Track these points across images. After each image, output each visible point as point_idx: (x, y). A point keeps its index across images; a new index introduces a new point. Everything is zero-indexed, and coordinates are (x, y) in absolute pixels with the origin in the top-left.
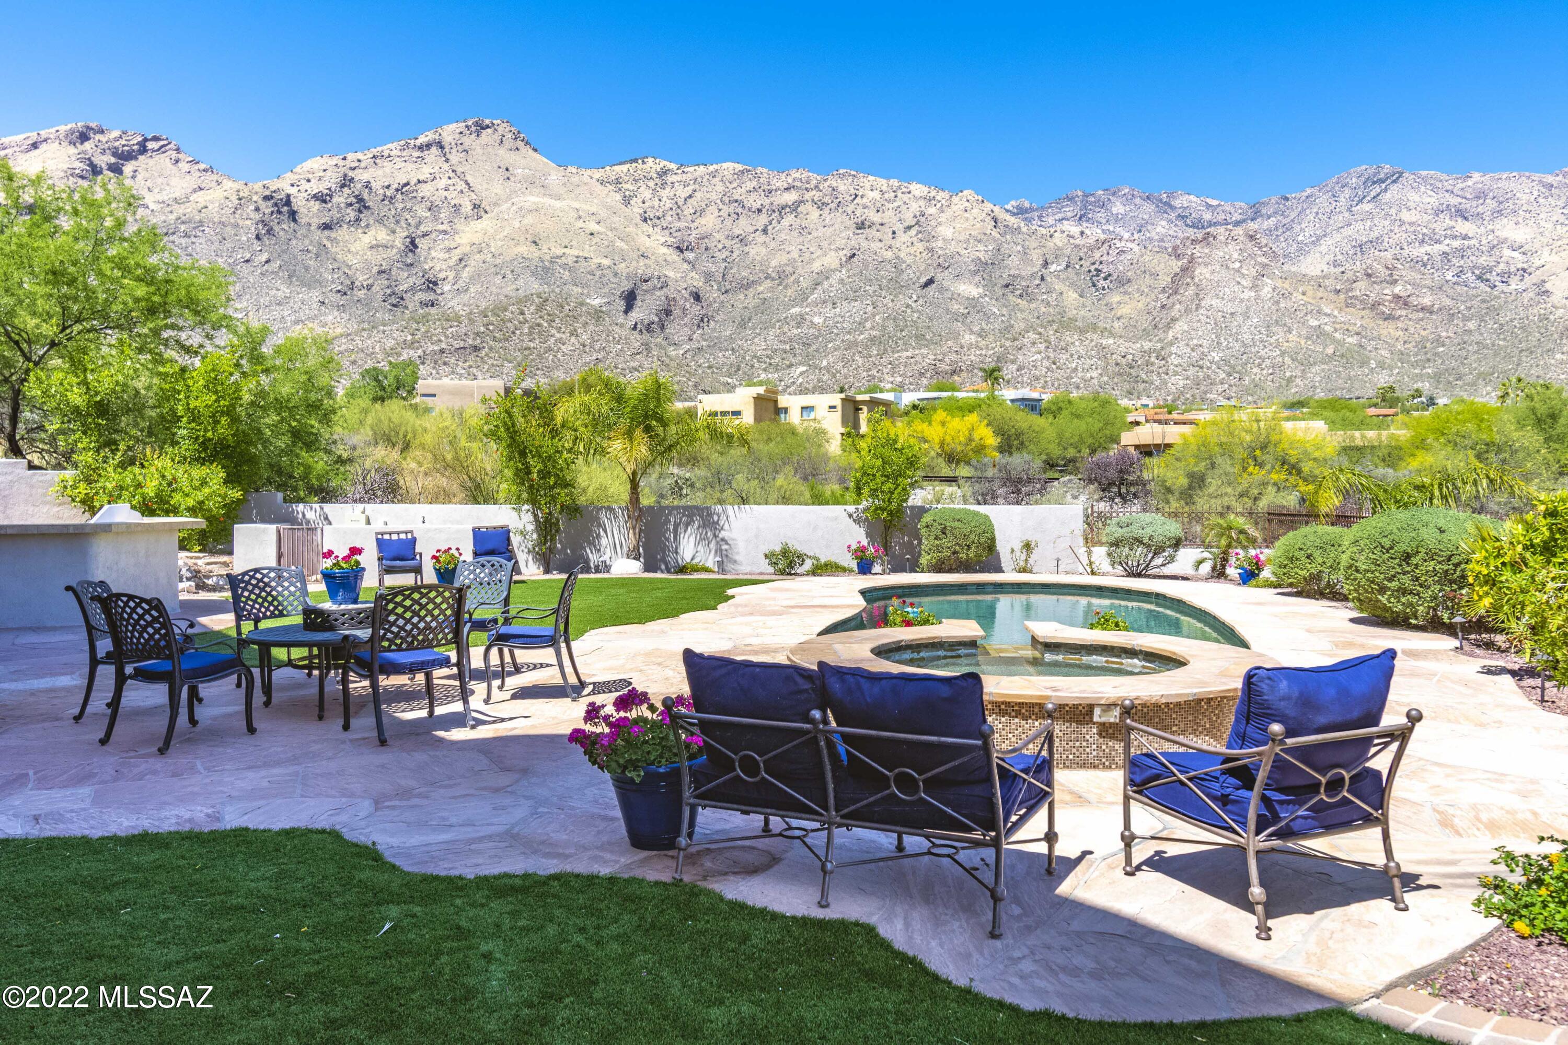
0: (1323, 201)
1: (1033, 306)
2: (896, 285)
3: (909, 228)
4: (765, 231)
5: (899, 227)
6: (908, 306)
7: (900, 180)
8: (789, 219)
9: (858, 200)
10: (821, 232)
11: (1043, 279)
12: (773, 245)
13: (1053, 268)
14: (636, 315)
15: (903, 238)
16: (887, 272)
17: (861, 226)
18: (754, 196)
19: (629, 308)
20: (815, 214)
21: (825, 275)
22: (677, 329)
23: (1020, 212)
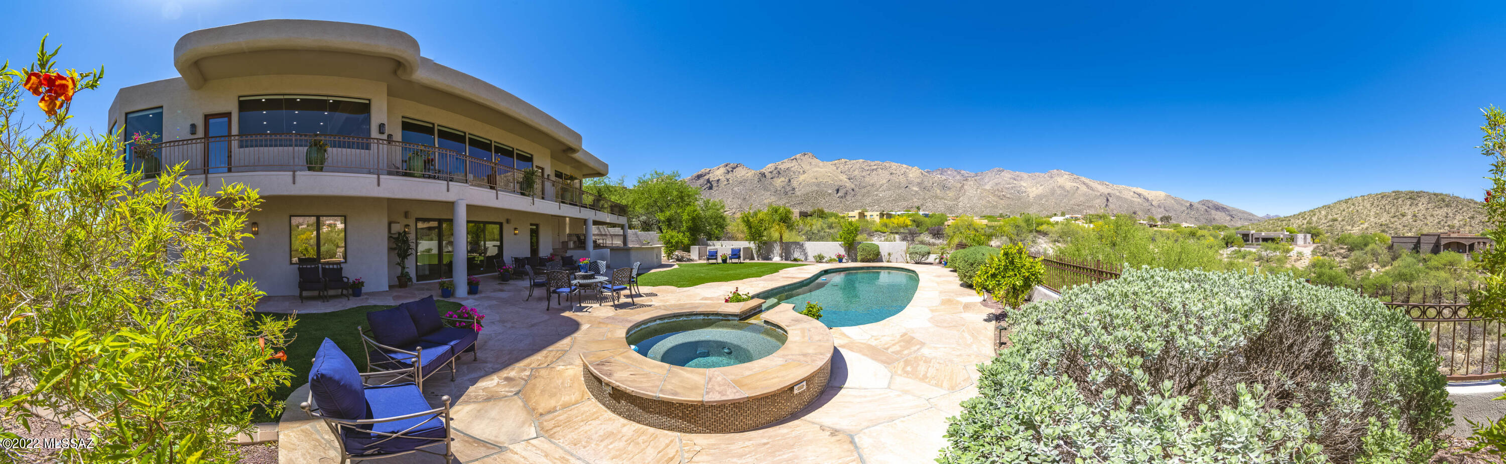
0: (990, 174)
1: (929, 193)
2: (899, 187)
3: (902, 174)
4: (869, 175)
5: (900, 174)
6: (901, 192)
7: (900, 164)
8: (875, 172)
9: (891, 168)
10: (882, 175)
11: (932, 187)
12: (871, 178)
13: (934, 185)
14: (839, 194)
15: (901, 177)
16: (897, 185)
17: (891, 174)
18: (867, 167)
19: (837, 193)
20: (881, 171)
21: (883, 185)
22: (849, 198)
23: (928, 172)
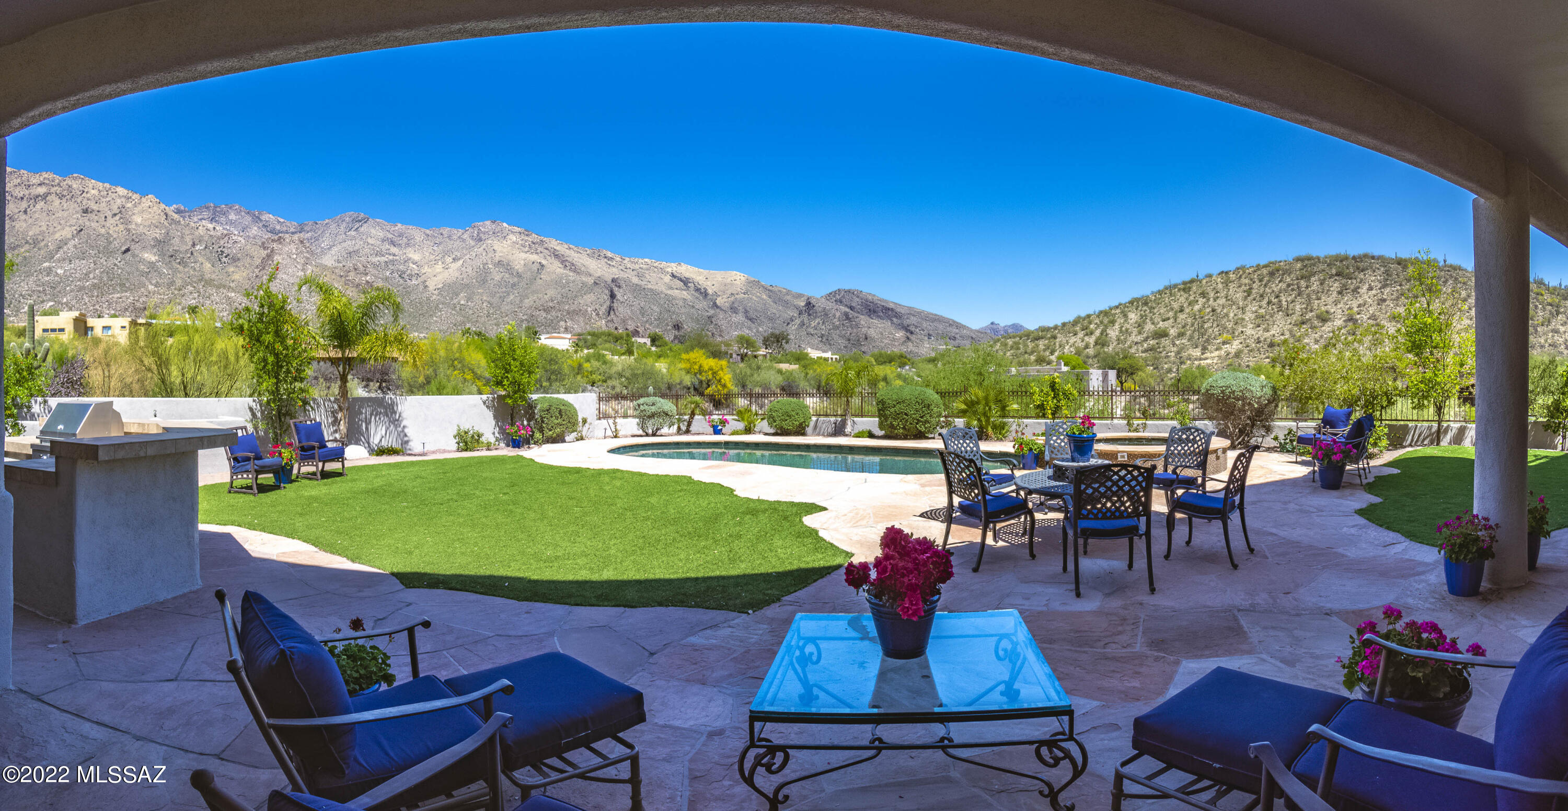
1: (186, 270)
3: (115, 215)
4: (25, 212)
5: (109, 214)
6: (115, 265)
7: (110, 184)
8: (41, 204)
9: (84, 195)
10: (60, 214)
11: (192, 254)
12: (30, 221)
13: (198, 247)
15: (111, 221)
16: (102, 242)
17: (86, 211)
18: (18, 189)
20: (57, 202)
21: (64, 241)
23: (178, 212)
